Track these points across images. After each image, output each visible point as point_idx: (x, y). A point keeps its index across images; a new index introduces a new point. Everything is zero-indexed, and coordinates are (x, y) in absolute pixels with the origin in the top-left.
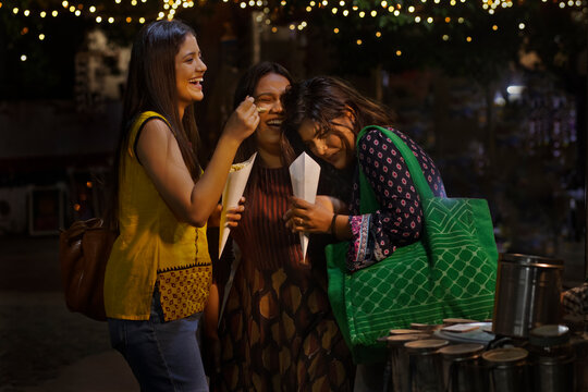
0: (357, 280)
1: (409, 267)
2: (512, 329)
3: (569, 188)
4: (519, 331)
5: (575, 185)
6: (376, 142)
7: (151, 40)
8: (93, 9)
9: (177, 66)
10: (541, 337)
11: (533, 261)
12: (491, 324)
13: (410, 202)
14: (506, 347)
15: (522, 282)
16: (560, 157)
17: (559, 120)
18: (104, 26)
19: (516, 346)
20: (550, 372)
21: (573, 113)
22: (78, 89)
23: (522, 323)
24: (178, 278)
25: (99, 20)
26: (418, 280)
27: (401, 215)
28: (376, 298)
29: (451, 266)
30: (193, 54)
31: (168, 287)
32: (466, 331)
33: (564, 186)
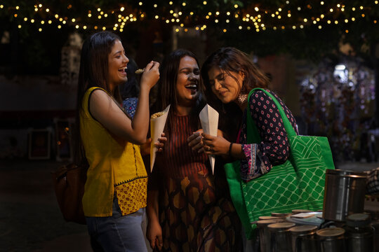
0: (251, 187)
1: (284, 180)
2: (335, 217)
3: (371, 129)
4: (339, 218)
5: (374, 127)
6: (262, 99)
7: (93, 45)
8: (74, 20)
9: (110, 60)
10: (353, 221)
11: (348, 173)
12: (322, 213)
13: (283, 138)
14: (331, 227)
15: (341, 187)
16: (364, 109)
17: (364, 86)
18: (81, 31)
19: (337, 227)
20: (359, 242)
21: (373, 82)
22: (63, 69)
23: (341, 212)
24: (128, 188)
25: (77, 27)
26: (291, 188)
27: (277, 145)
28: (265, 199)
29: (311, 179)
30: (120, 52)
31: (122, 194)
32: (306, 218)
33: (367, 127)
